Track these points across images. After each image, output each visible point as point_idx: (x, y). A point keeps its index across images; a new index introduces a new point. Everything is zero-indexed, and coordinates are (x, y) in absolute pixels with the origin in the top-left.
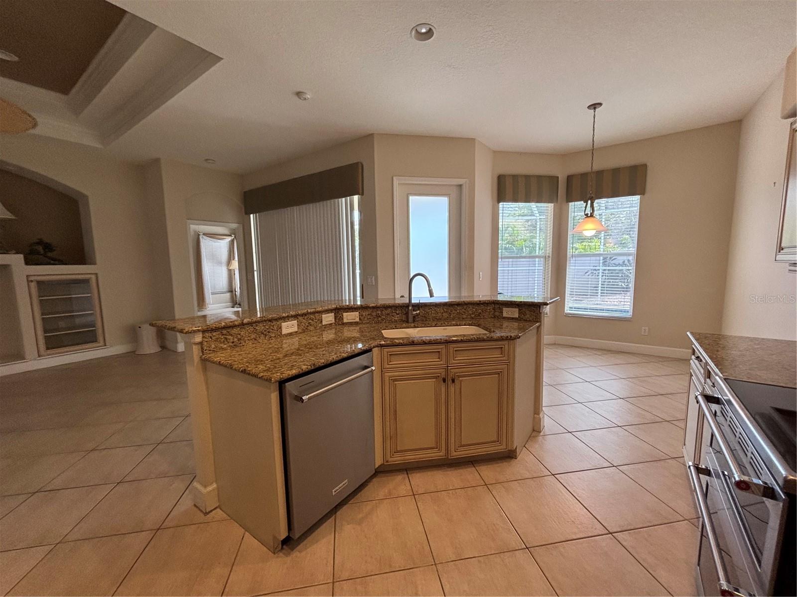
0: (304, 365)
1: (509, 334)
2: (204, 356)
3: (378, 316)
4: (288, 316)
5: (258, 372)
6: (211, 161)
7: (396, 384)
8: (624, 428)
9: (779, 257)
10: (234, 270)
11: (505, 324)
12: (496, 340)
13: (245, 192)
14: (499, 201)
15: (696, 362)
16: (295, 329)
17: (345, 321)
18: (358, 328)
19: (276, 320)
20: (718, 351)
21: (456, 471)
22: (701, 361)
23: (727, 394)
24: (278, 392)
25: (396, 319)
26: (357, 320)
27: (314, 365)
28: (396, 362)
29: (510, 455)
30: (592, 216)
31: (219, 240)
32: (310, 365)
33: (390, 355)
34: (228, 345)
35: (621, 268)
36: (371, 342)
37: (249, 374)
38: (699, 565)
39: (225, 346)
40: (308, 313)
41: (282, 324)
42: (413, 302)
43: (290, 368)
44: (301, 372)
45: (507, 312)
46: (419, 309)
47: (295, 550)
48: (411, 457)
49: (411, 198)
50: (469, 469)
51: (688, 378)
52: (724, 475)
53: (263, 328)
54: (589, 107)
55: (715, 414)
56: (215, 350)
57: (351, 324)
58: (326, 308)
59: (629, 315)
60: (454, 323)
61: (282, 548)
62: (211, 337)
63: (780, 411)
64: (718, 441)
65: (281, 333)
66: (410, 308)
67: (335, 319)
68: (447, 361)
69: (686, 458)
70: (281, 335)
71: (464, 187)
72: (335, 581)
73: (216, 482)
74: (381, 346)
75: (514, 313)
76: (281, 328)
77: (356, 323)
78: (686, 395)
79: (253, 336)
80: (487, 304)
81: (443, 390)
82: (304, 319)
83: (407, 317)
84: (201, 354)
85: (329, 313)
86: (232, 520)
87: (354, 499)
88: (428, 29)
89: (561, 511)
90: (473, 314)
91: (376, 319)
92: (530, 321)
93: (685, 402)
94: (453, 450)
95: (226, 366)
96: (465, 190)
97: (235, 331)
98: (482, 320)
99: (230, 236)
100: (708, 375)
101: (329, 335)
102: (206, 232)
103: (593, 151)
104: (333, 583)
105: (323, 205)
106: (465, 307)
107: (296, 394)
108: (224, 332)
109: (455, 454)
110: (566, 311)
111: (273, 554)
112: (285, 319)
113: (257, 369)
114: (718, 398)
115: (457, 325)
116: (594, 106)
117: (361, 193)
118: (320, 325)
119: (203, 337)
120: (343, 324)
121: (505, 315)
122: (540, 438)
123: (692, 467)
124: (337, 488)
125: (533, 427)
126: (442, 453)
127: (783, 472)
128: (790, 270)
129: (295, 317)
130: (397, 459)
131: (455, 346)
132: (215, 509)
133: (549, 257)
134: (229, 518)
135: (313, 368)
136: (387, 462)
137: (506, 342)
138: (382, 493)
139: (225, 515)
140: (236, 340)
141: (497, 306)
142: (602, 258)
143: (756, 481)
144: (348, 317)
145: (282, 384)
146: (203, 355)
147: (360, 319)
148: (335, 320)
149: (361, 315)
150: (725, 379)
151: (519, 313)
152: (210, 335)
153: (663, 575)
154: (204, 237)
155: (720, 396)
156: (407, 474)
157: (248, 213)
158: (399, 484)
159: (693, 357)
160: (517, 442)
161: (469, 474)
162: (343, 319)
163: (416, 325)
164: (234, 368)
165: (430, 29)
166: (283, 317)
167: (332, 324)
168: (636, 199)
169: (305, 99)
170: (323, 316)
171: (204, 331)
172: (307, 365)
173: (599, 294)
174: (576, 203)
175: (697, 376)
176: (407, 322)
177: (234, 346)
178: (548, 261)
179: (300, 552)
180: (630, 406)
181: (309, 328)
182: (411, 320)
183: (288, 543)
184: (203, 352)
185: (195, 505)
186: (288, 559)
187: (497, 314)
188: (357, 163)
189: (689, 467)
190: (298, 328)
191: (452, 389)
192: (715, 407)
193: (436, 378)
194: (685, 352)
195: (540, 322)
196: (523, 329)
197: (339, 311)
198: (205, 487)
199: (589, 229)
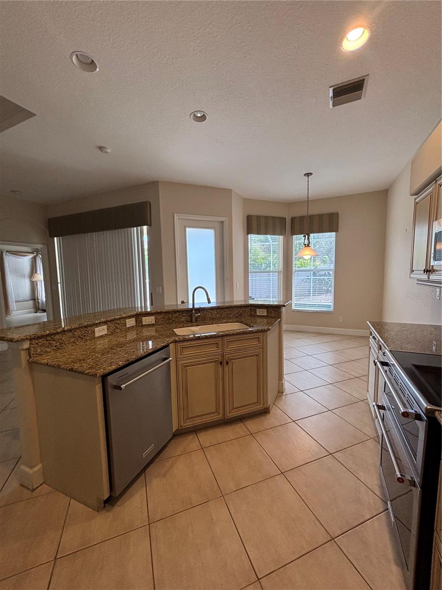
0: (120, 361)
1: (263, 328)
2: (31, 360)
3: (169, 319)
4: (100, 323)
5: (84, 370)
6: (17, 193)
7: (187, 369)
8: (334, 384)
9: (412, 276)
10: (36, 282)
11: (259, 320)
12: (255, 332)
13: (49, 220)
14: (248, 234)
15: (373, 340)
16: (105, 332)
17: (144, 323)
18: (155, 329)
19: (91, 326)
20: (384, 333)
21: (230, 427)
22: (376, 339)
23: (393, 361)
24: (101, 384)
25: (183, 320)
26: (154, 322)
27: (128, 360)
28: (187, 352)
29: (265, 411)
30: (308, 246)
31: (22, 257)
32: (125, 361)
33: (182, 348)
34: (52, 348)
35: (324, 277)
36: (168, 339)
37: (76, 372)
38: (381, 465)
39: (50, 350)
40: (115, 319)
41: (95, 329)
42: (195, 307)
43: (110, 365)
44: (119, 367)
45: (259, 312)
46: (200, 312)
47: (115, 506)
48: (198, 421)
49: (187, 229)
50: (240, 425)
51: (368, 349)
52: (393, 408)
53: (80, 333)
54: (305, 175)
55: (386, 371)
56: (41, 353)
57: (149, 325)
58: (129, 314)
59: (332, 309)
60: (225, 321)
61: (104, 506)
62: (37, 344)
63: (416, 366)
64: (388, 386)
65: (94, 336)
66: (193, 312)
67: (136, 322)
68: (223, 349)
69: (369, 400)
70: (94, 338)
71: (225, 224)
72: (150, 523)
73: (41, 463)
74: (175, 342)
75: (264, 312)
76: (94, 332)
77: (153, 325)
78: (368, 359)
79: (72, 340)
80: (246, 306)
81: (220, 369)
82: (112, 324)
83: (191, 318)
84: (28, 358)
85: (131, 318)
86: (57, 492)
87: (158, 458)
88: (202, 114)
89: (301, 445)
90: (237, 314)
91: (167, 321)
92: (274, 317)
93: (367, 365)
94: (228, 411)
95: (54, 367)
96: (226, 225)
97: (57, 337)
98: (243, 318)
99: (32, 253)
100: (380, 348)
101: (131, 336)
102: (8, 250)
103: (308, 202)
104: (149, 524)
105: (118, 232)
106: (231, 309)
107: (115, 384)
108: (49, 338)
109: (229, 415)
110: (293, 308)
111: (97, 513)
112: (97, 325)
113: (82, 367)
114: (387, 363)
115: (227, 323)
116: (308, 175)
117: (149, 224)
118: (125, 328)
119: (30, 344)
120: (142, 326)
121: (258, 314)
122: (284, 397)
123: (375, 406)
124: (147, 452)
125: (279, 390)
126: (221, 416)
127: (425, 405)
128: (417, 283)
129: (105, 323)
130: (189, 424)
131: (228, 338)
132: (41, 485)
133: (281, 271)
134: (54, 490)
135: (127, 363)
136: (181, 427)
137: (261, 334)
138: (179, 451)
139: (51, 488)
140: (58, 344)
141: (252, 308)
142: (312, 273)
143: (411, 411)
144: (147, 320)
145: (104, 377)
146: (31, 358)
147: (155, 321)
148: (136, 324)
149: (156, 319)
150: (390, 351)
151: (267, 312)
152: (37, 341)
153: (362, 476)
154: (7, 253)
155: (388, 362)
156: (196, 434)
157: (52, 236)
158: (191, 443)
159: (371, 337)
160: (270, 401)
161: (239, 429)
162: (142, 322)
163: (198, 324)
164: (61, 367)
165: (204, 115)
166: (96, 324)
167: (133, 326)
168: (334, 234)
169: (106, 152)
170: (127, 320)
171: (31, 339)
172: (123, 361)
173: (311, 294)
174: (297, 236)
175: (373, 348)
176: (192, 322)
177: (57, 349)
178: (281, 274)
179: (119, 506)
180: (336, 370)
181: (116, 331)
182: (194, 320)
183: (110, 502)
184: (30, 356)
185: (21, 485)
186: (110, 514)
187: (253, 313)
188: (146, 202)
189: (374, 406)
190: (108, 331)
191: (226, 369)
192: (386, 368)
193: (215, 362)
194: (365, 333)
195: (281, 318)
196: (271, 324)
197: (139, 316)
198: (32, 468)
199: (307, 254)
